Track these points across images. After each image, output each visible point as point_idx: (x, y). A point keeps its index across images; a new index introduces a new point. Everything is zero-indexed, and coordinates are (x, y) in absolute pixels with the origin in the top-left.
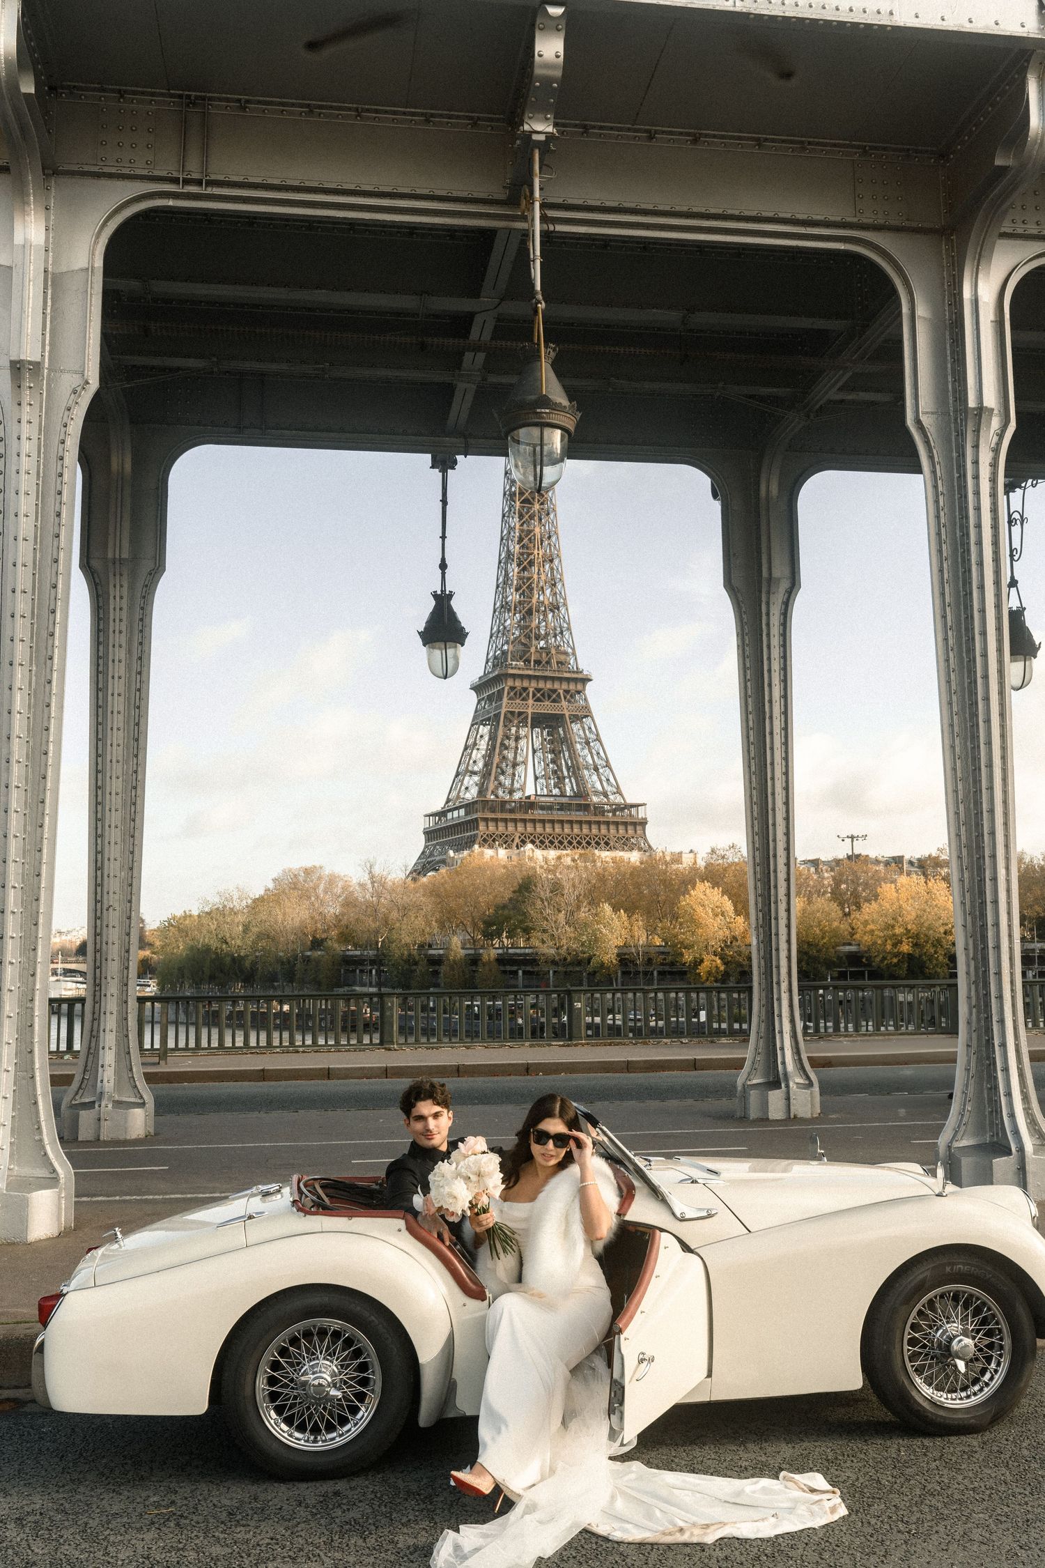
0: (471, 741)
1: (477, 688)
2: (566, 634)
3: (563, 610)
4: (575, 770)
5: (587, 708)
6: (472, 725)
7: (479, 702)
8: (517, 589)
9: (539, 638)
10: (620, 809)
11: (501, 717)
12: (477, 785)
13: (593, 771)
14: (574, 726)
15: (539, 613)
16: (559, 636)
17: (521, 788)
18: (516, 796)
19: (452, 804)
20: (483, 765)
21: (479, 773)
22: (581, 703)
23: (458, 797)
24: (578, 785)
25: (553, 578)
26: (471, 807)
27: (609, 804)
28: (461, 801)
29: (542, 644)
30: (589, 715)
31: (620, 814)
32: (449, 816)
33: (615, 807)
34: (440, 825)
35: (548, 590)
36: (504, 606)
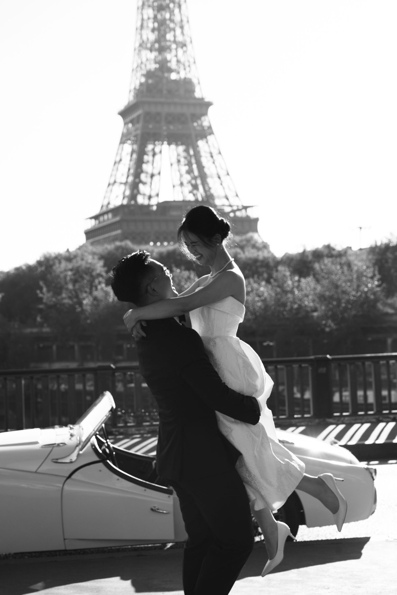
0: (118, 159)
1: (124, 114)
2: (193, 67)
3: (189, 47)
4: (203, 176)
5: (210, 127)
6: (120, 144)
7: (125, 124)
8: (153, 30)
9: (170, 70)
10: (238, 210)
11: (139, 137)
12: (124, 193)
13: (217, 179)
14: (201, 143)
15: (171, 50)
16: (188, 69)
17: (157, 195)
18: (154, 202)
19: (105, 209)
20: (128, 176)
21: (126, 184)
22: (206, 124)
23: (109, 204)
24: (205, 191)
25: (182, 21)
26: (116, 211)
27: (230, 206)
28: (111, 206)
29: (173, 76)
30: (212, 133)
31: (238, 214)
32: (101, 219)
33: (235, 208)
34: (98, 226)
35: (178, 31)
36: (142, 45)
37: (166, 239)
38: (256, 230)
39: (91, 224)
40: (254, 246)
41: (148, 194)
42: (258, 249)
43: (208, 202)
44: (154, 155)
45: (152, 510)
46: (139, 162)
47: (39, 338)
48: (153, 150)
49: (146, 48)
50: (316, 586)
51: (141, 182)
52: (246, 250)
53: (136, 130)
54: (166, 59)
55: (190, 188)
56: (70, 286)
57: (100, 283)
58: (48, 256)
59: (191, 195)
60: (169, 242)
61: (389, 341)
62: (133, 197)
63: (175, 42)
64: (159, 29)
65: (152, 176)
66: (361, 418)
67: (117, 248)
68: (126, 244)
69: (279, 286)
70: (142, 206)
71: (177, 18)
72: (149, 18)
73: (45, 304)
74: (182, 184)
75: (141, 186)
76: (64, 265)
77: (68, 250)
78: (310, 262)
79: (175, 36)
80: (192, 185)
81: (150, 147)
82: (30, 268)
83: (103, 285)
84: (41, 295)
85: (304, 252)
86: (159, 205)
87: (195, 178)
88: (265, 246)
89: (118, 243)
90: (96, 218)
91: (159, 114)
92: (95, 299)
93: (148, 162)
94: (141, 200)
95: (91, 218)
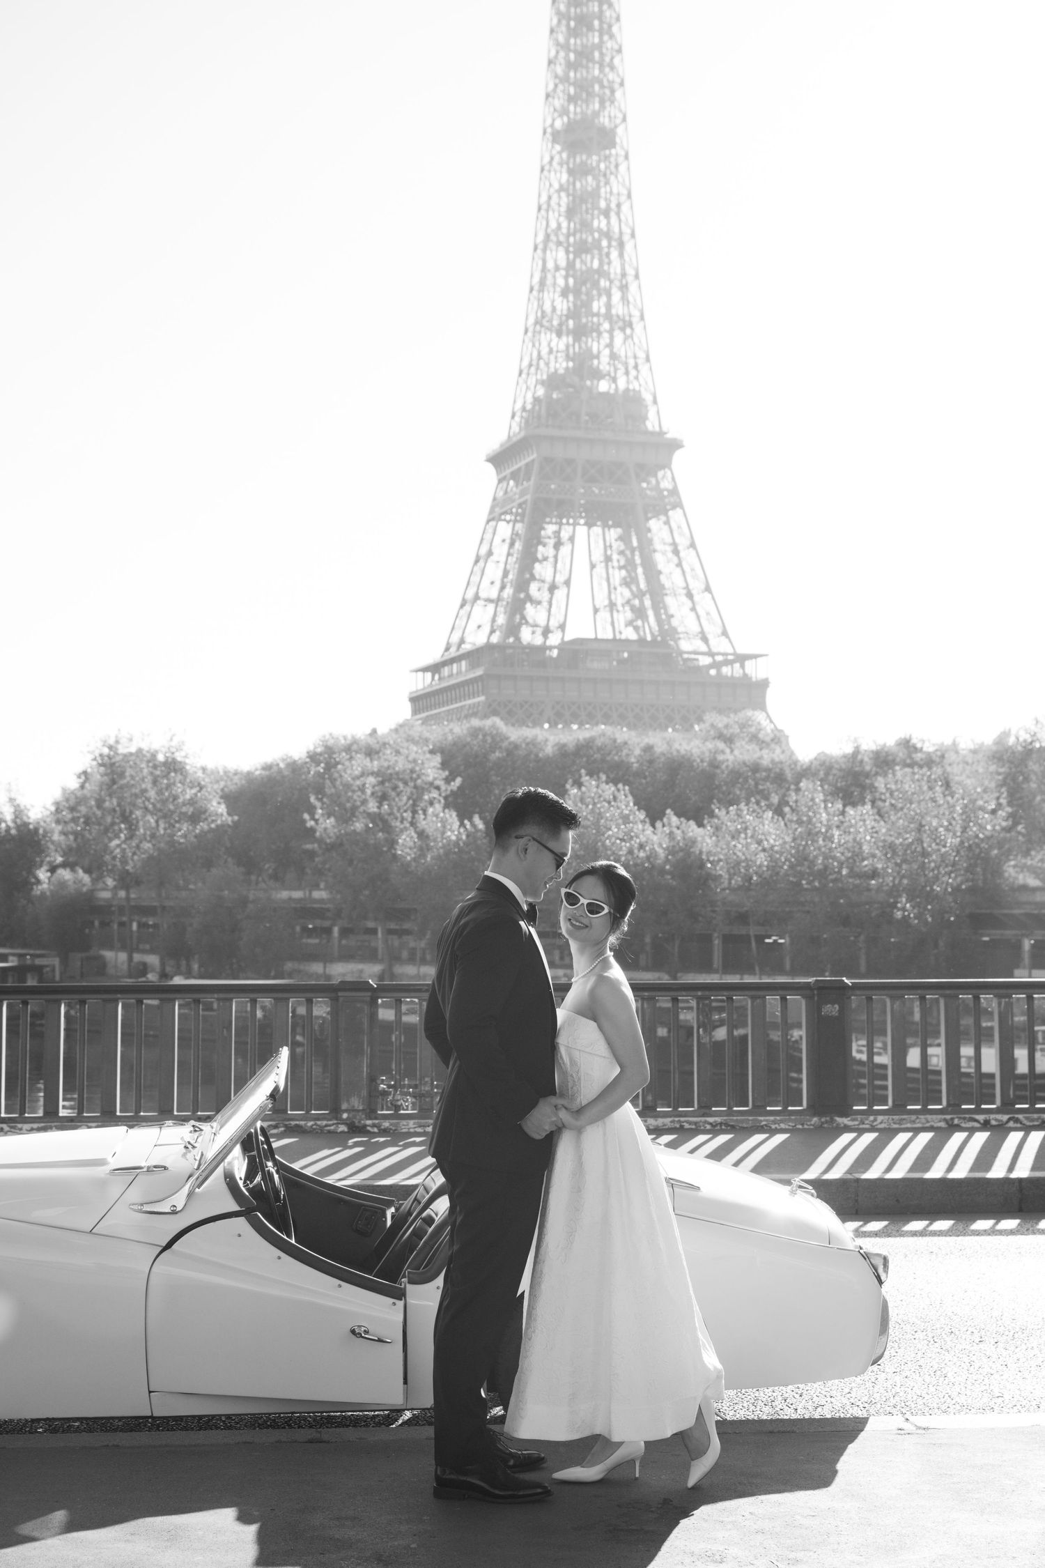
0: (484, 551)
1: (498, 460)
2: (644, 369)
3: (638, 327)
4: (657, 591)
5: (674, 492)
6: (488, 522)
7: (500, 481)
8: (565, 293)
9: (598, 375)
10: (727, 663)
11: (529, 507)
12: (494, 620)
13: (684, 599)
14: (654, 524)
15: (600, 334)
16: (633, 373)
17: (562, 627)
18: (554, 639)
19: (453, 652)
20: (503, 588)
21: (497, 601)
22: (666, 484)
23: (462, 641)
24: (659, 621)
25: (624, 275)
26: (474, 656)
27: (711, 654)
28: (467, 647)
29: (604, 386)
30: (678, 505)
31: (726, 670)
32: (446, 671)
33: (719, 658)
34: (437, 685)
35: (616, 296)
36: (541, 322)
37: (575, 717)
38: (762, 707)
39: (423, 682)
40: (754, 738)
41: (542, 621)
42: (762, 744)
43: (664, 643)
44: (558, 545)
45: (353, 1332)
46: (528, 559)
47: (305, 911)
48: (557, 534)
49: (550, 329)
50: (692, 1554)
51: (529, 598)
52: (738, 744)
53: (522, 494)
54: (590, 350)
55: (629, 615)
56: (372, 806)
57: (431, 803)
58: (331, 742)
59: (630, 629)
60: (581, 725)
61: (1027, 944)
62: (513, 629)
63: (608, 316)
64: (577, 292)
65: (553, 588)
66: (914, 1117)
67: (475, 732)
68: (493, 726)
69: (800, 822)
70: (532, 649)
71: (615, 268)
72: (557, 268)
73: (320, 841)
74: (612, 606)
75: (530, 610)
76: (360, 763)
77: (374, 731)
78: (867, 775)
79: (609, 306)
80: (633, 609)
81: (550, 529)
82: (294, 767)
83: (438, 807)
84: (311, 823)
85: (857, 751)
86: (563, 647)
87: (640, 595)
88: (778, 739)
89: (476, 722)
90: (435, 668)
91: (570, 462)
92: (422, 835)
93: (545, 559)
94: (527, 636)
95: (425, 670)
